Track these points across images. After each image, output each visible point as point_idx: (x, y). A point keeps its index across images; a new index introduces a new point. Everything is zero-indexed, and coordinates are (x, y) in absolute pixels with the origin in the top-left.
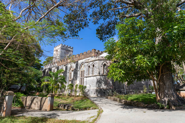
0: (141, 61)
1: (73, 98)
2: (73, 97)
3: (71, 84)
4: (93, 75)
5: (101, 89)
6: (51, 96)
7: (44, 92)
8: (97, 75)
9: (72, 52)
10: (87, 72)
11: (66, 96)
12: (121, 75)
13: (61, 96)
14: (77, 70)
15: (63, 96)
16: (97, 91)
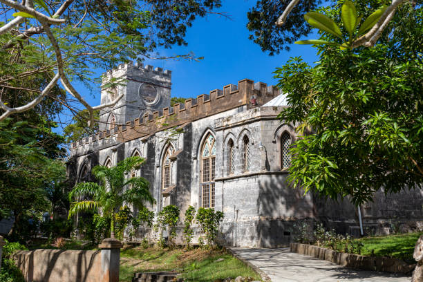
0: (382, 131)
1: (178, 252)
2: (181, 251)
3: (170, 208)
4: (245, 174)
5: (273, 222)
6: (109, 246)
7: (76, 237)
8: (260, 172)
9: (169, 88)
10: (225, 161)
11: (156, 246)
12: (326, 175)
13: (137, 248)
14: (190, 157)
15: (146, 248)
16: (260, 227)
